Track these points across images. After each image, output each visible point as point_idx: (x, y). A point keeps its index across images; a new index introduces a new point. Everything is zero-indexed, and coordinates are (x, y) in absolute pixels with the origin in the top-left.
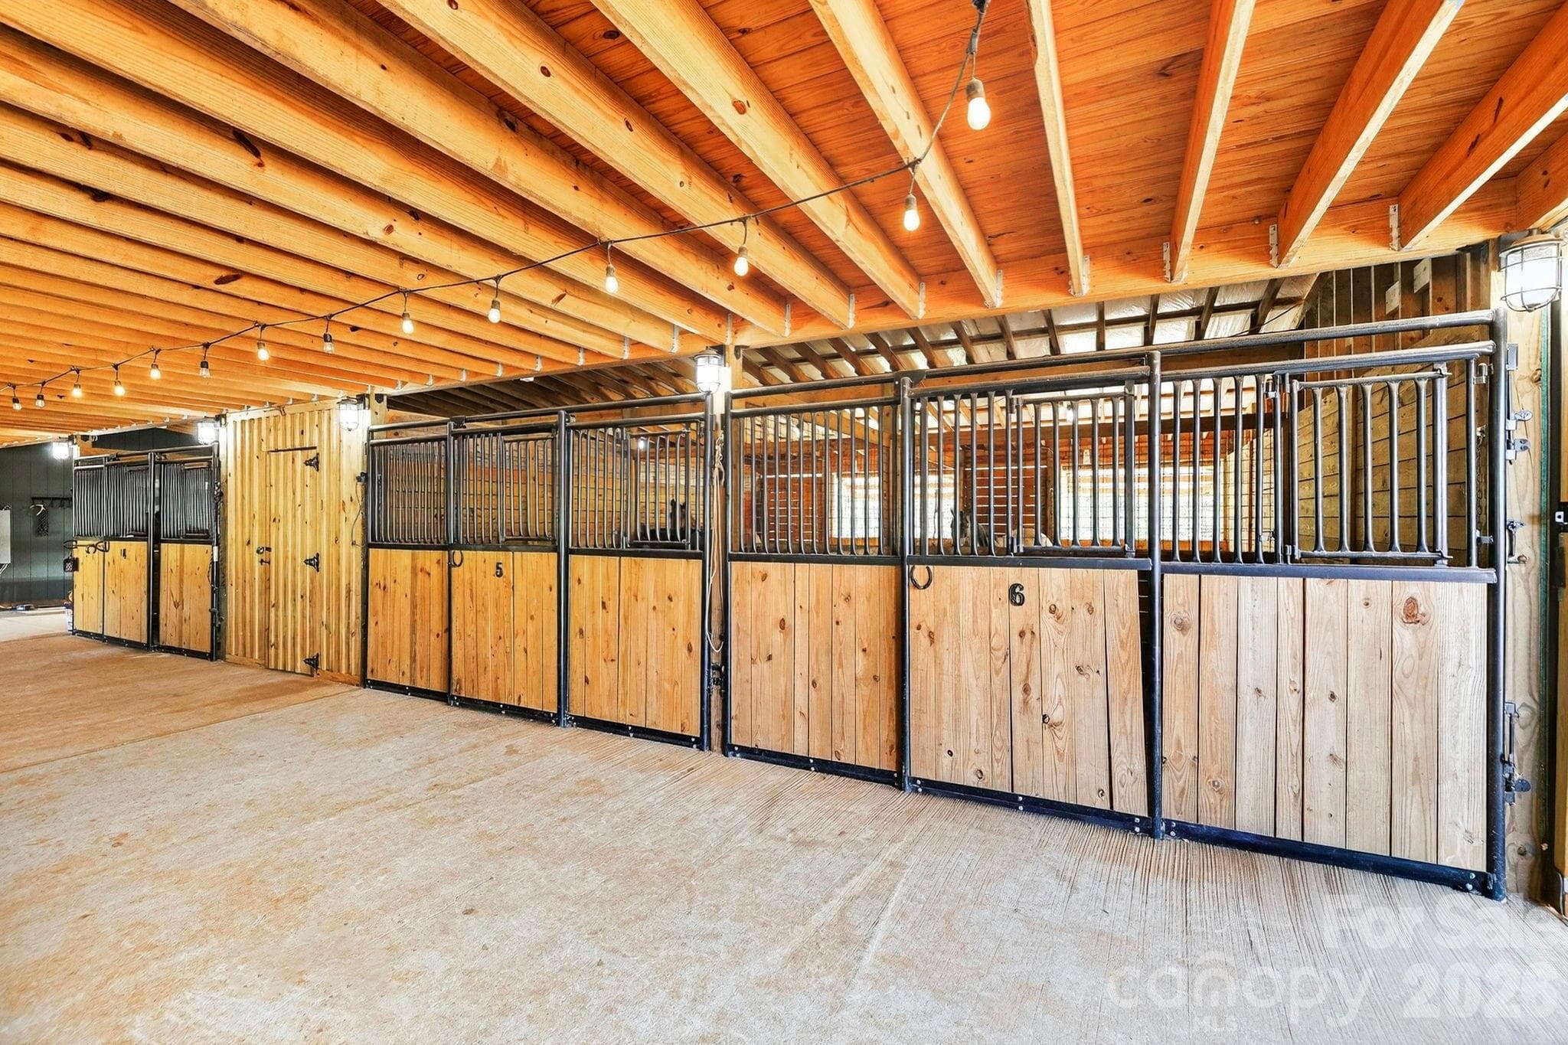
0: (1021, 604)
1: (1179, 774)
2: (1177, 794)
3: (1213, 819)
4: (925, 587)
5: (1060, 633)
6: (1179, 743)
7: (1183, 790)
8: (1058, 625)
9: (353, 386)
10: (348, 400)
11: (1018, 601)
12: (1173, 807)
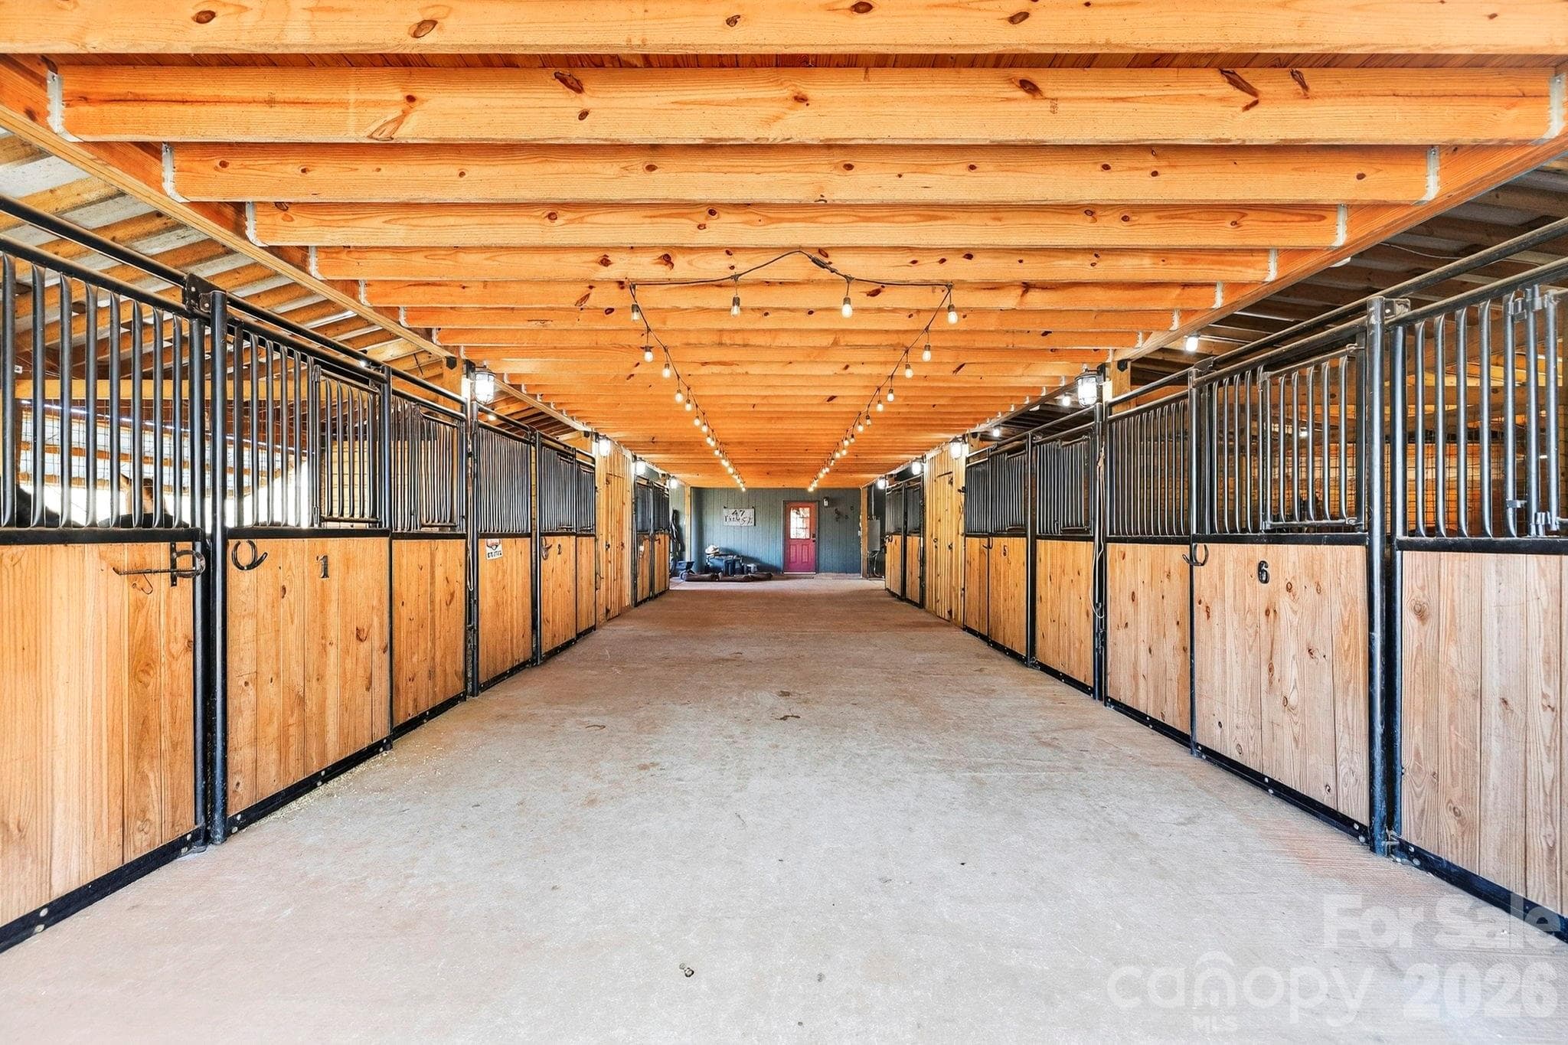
0: (1266, 582)
1: (1418, 790)
2: (1417, 814)
3: (1453, 855)
4: (1202, 565)
5: (1295, 612)
6: (1417, 754)
7: (1423, 811)
8: (1292, 604)
9: (959, 431)
10: (955, 440)
11: (1264, 579)
12: (1413, 832)
